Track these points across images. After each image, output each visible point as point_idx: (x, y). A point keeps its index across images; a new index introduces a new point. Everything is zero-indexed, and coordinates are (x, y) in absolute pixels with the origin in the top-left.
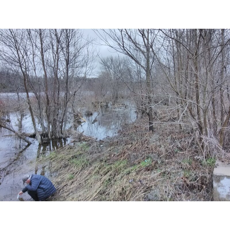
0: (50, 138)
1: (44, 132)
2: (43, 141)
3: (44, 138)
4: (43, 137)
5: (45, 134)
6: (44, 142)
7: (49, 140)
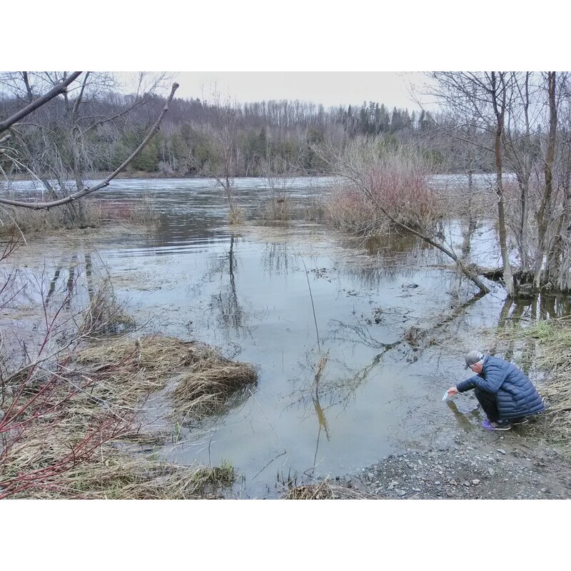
0: (538, 286)
1: (525, 271)
2: (518, 291)
3: (522, 283)
4: (519, 282)
5: (526, 274)
6: (520, 292)
7: (536, 291)
